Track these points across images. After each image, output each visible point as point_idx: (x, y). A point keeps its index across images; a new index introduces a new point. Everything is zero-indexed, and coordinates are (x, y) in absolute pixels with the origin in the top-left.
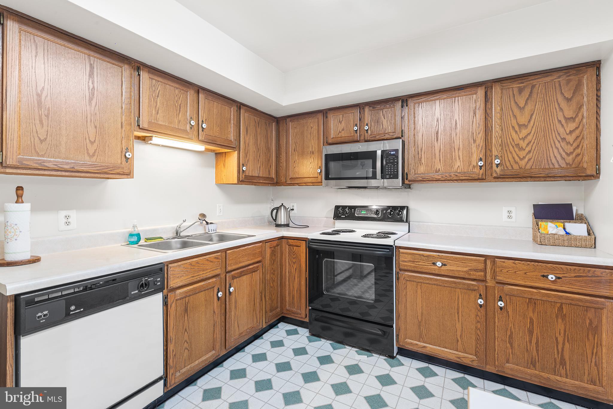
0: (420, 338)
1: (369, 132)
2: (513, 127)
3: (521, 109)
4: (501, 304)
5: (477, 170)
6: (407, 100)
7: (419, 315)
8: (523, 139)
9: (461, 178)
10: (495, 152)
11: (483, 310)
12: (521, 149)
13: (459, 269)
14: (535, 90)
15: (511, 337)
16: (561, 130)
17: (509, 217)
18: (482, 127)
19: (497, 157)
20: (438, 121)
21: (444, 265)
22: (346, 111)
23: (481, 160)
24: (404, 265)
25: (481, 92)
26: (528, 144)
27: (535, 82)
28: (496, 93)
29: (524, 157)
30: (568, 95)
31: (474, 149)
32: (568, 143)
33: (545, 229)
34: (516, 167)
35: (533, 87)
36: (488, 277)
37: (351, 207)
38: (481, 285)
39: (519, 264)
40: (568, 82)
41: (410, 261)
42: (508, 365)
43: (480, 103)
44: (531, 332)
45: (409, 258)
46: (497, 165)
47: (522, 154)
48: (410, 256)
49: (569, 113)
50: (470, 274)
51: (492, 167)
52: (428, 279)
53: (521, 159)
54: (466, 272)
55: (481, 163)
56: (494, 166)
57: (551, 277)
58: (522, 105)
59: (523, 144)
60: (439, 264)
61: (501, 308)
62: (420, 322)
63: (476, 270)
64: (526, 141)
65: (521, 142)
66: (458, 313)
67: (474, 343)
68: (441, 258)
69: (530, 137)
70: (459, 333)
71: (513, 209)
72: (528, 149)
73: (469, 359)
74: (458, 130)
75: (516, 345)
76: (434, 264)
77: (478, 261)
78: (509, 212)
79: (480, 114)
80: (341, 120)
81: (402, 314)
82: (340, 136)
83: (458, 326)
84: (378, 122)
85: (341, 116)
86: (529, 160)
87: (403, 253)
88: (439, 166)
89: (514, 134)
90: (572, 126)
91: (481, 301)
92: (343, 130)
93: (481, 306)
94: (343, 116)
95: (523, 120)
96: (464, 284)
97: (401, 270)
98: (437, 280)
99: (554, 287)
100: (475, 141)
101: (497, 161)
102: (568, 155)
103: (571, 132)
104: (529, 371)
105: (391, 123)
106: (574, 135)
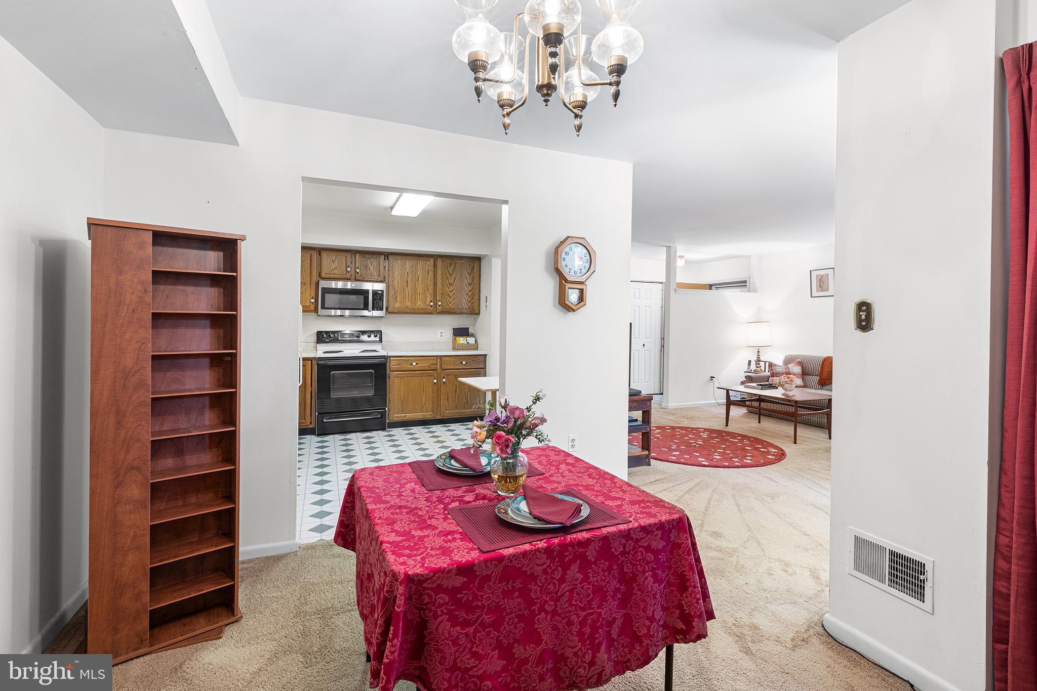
0: (403, 412)
1: (359, 273)
2: (447, 285)
3: (451, 275)
4: (444, 380)
5: (429, 307)
6: (388, 256)
7: (402, 397)
8: (451, 292)
9: (421, 312)
10: (438, 298)
11: (436, 386)
12: (450, 297)
13: (424, 365)
14: (456, 266)
15: (448, 396)
16: (466, 289)
17: (441, 336)
18: (432, 282)
19: (439, 301)
20: (407, 274)
21: (417, 364)
22: (340, 253)
23: (431, 302)
24: (394, 368)
25: (432, 260)
26: (453, 295)
27: (456, 261)
28: (439, 261)
29: (451, 302)
30: (469, 272)
31: (428, 295)
32: (469, 296)
33: (459, 341)
34: (448, 307)
35: (456, 264)
36: (438, 368)
37: (334, 332)
38: (435, 373)
39: (452, 359)
40: (470, 265)
41: (397, 364)
42: (446, 412)
43: (431, 268)
44: (456, 392)
45: (396, 362)
46: (439, 305)
47: (451, 300)
48: (397, 361)
49: (470, 282)
50: (430, 367)
51: (437, 306)
52: (408, 374)
53: (450, 303)
54: (428, 366)
55: (432, 304)
56: (438, 306)
57: (464, 363)
58: (451, 273)
59: (451, 295)
60: (414, 364)
61: (444, 383)
62: (402, 402)
63: (433, 365)
64: (453, 293)
65: (450, 294)
66: (424, 391)
67: (431, 406)
68: (415, 360)
69: (454, 291)
70: (424, 402)
71: (443, 331)
72: (453, 298)
73: (428, 415)
74: (419, 282)
75: (450, 400)
76: (412, 364)
77: (433, 359)
78: (441, 333)
79: (431, 274)
80: (334, 260)
81: (392, 400)
82: (333, 272)
83: (424, 399)
84: (366, 267)
85: (334, 257)
86: (454, 303)
87: (393, 360)
88: (408, 304)
89: (447, 288)
90: (470, 288)
91: (435, 381)
92: (336, 268)
93: (435, 383)
94: (336, 257)
95: (451, 281)
96: (427, 373)
97: (390, 371)
98: (413, 374)
99: (465, 367)
100: (428, 290)
101: (440, 303)
102: (469, 302)
103: (470, 291)
104: (455, 411)
105: (376, 270)
106: (471, 293)
